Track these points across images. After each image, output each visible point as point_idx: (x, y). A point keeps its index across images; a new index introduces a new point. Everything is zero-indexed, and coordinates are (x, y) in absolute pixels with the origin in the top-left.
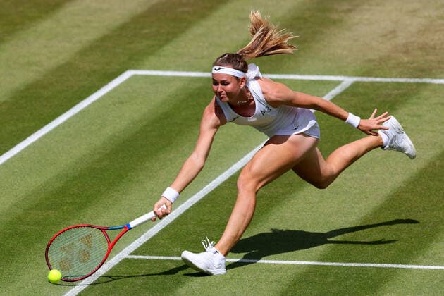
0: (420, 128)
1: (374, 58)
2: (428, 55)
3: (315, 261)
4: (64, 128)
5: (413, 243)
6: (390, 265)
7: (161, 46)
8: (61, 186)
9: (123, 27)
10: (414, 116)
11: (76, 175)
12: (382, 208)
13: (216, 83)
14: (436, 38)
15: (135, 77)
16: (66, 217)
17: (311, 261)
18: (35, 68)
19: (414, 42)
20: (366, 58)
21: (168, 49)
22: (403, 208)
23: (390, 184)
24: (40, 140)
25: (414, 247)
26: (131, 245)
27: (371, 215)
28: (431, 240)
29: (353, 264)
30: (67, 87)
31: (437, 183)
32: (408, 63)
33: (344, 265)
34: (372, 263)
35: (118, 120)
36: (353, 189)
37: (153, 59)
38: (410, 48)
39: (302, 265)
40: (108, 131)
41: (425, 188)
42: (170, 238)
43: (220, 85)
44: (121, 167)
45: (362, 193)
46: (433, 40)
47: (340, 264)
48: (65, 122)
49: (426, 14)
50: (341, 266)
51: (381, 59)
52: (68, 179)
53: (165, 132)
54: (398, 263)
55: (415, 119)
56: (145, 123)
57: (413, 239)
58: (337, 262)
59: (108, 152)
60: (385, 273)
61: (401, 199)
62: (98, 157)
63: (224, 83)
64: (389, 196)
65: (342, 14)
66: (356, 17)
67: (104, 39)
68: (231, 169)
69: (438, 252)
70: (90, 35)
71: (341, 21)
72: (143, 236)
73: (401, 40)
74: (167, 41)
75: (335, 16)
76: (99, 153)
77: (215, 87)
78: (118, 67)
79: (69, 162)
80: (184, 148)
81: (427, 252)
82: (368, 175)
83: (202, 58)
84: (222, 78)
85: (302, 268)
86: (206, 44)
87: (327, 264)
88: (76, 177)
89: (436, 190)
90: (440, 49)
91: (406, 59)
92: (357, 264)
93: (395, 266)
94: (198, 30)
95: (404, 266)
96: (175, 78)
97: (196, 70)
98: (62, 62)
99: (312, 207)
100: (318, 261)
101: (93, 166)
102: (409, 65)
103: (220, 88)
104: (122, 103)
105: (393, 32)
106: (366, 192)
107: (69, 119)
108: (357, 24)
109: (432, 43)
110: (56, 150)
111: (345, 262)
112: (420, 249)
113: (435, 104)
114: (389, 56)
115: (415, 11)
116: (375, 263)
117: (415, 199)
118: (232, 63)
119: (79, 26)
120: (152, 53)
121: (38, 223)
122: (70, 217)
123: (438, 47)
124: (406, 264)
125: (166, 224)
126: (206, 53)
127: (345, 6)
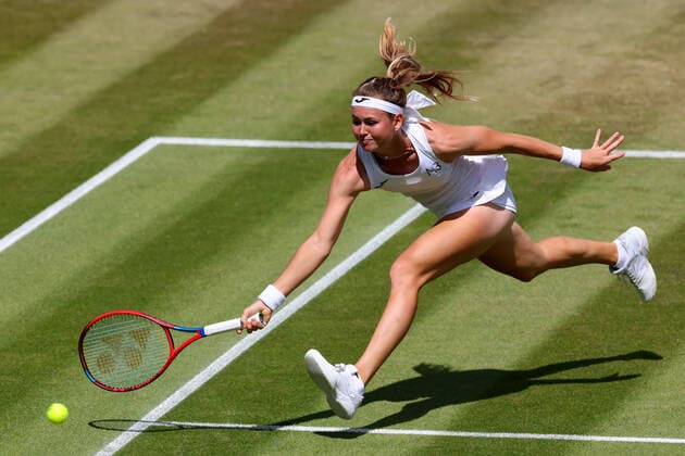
0: (601, 225)
1: (528, 117)
2: (611, 113)
3: (442, 429)
4: (53, 226)
5: (592, 402)
6: (559, 437)
7: (201, 100)
8: (51, 315)
9: (141, 71)
10: (593, 206)
11: (75, 297)
12: (545, 348)
13: (357, 122)
14: (624, 87)
15: (161, 147)
16: (59, 363)
17: (436, 429)
18: (8, 134)
19: (590, 93)
20: (517, 118)
21: (213, 103)
22: (577, 349)
23: (556, 311)
24: (18, 244)
25: (596, 407)
26: (161, 406)
27: (528, 359)
28: (622, 398)
29: (502, 435)
30: (58, 163)
31: (629, 310)
32: (582, 125)
33: (488, 435)
34: (532, 433)
35: (137, 215)
36: (500, 319)
37: (189, 120)
38: (584, 103)
39: (422, 437)
40: (123, 231)
41: (610, 317)
42: (221, 395)
43: (363, 125)
44: (142, 285)
45: (514, 324)
46: (619, 90)
47: (483, 435)
48: (55, 217)
49: (608, 49)
50: (484, 437)
51: (539, 120)
52: (62, 304)
53: (209, 232)
54: (571, 433)
55: (593, 211)
56: (177, 218)
57: (594, 396)
58: (478, 431)
59: (121, 262)
60: (551, 448)
61: (574, 334)
62: (106, 269)
63: (370, 122)
64: (556, 330)
65: (479, 51)
66: (499, 55)
67: (113, 89)
68: (311, 288)
69: (632, 416)
70: (92, 84)
71: (476, 61)
72: (177, 393)
73: (569, 89)
74: (211, 92)
75: (467, 54)
76: (108, 265)
77: (356, 128)
78: (135, 132)
79: (61, 278)
80: (238, 257)
81: (615, 416)
82: (522, 297)
83: (265, 118)
84: (367, 113)
85: (422, 441)
86: (272, 98)
87: (462, 434)
88: (74, 301)
89: (628, 321)
90: (630, 104)
91: (578, 120)
92: (508, 435)
93: (566, 437)
94: (258, 75)
95: (581, 438)
96: (222, 149)
97: (256, 136)
98: (48, 126)
99: (438, 347)
100: (448, 430)
101: (100, 285)
102: (582, 128)
103: (363, 128)
104: (141, 187)
105: (558, 78)
106: (520, 324)
107: (61, 212)
108: (502, 66)
109: (617, 95)
110: (42, 260)
111: (489, 431)
112: (605, 411)
113: (625, 188)
114: (552, 114)
115: (591, 45)
116: (536, 432)
117: (596, 334)
118: (382, 92)
119: (73, 70)
120: (187, 112)
121: (16, 373)
122: (64, 364)
123: (626, 101)
124: (582, 434)
125: (214, 373)
126: (269, 111)
127: (483, 38)
